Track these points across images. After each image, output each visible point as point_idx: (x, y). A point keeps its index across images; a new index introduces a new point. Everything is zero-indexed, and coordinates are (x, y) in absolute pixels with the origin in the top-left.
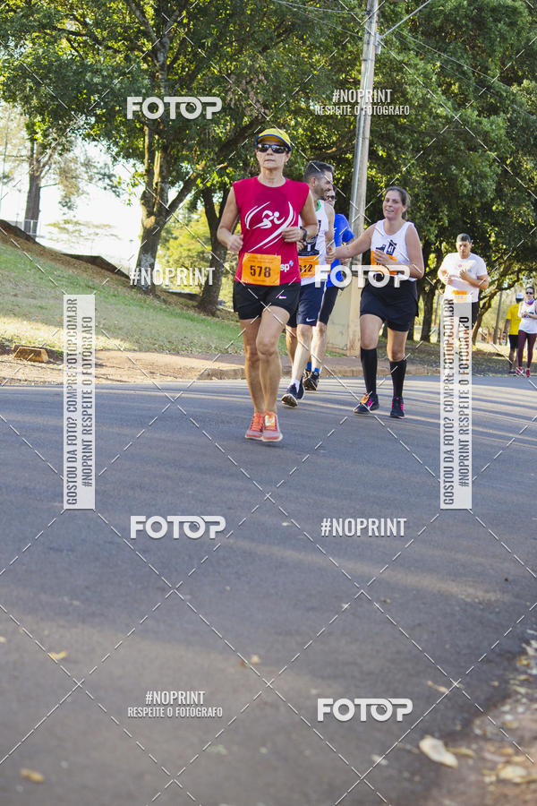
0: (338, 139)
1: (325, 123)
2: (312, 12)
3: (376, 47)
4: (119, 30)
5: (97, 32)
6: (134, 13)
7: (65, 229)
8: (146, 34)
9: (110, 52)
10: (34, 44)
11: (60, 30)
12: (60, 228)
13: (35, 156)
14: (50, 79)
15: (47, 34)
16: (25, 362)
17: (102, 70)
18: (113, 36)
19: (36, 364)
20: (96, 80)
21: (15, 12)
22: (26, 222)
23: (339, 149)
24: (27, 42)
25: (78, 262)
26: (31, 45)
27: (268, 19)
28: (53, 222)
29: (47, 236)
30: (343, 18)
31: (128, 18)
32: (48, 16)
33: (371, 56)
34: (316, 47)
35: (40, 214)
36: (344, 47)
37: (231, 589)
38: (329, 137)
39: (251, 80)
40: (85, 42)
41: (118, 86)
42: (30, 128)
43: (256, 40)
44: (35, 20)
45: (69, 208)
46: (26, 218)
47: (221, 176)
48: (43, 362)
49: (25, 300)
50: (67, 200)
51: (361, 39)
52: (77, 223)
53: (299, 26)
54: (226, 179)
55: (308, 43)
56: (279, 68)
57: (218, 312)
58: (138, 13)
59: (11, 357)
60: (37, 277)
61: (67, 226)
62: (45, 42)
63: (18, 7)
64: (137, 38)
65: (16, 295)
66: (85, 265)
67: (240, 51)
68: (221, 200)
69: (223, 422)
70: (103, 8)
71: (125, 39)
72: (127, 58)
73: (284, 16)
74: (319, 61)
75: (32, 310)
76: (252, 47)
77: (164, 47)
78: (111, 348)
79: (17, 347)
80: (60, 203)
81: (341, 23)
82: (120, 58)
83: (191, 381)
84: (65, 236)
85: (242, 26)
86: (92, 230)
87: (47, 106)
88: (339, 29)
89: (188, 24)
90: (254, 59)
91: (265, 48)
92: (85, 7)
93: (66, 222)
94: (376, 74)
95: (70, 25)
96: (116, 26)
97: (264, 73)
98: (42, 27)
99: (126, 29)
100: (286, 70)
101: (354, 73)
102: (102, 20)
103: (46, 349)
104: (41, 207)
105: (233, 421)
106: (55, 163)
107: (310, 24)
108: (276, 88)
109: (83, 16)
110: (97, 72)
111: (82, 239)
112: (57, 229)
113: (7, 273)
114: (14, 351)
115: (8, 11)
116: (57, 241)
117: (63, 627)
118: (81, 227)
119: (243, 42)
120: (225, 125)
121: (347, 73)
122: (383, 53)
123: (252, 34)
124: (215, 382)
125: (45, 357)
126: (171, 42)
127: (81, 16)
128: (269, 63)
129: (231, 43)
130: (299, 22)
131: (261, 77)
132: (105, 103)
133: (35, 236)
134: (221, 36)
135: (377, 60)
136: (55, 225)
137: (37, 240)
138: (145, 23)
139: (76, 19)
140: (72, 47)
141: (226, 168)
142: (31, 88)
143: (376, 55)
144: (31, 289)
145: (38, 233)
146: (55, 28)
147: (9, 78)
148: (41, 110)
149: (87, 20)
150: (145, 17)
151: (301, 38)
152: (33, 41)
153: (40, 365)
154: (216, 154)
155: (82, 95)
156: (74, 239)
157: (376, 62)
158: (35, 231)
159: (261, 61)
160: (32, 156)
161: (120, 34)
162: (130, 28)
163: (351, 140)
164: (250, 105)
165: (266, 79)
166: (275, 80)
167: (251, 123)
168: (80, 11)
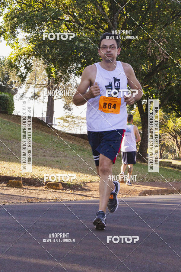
4: (91, 19)
5: (82, 21)
6: (99, 10)
7: (66, 120)
8: (105, 20)
9: (87, 30)
10: (49, 27)
11: (61, 20)
12: (64, 120)
13: (50, 84)
14: (58, 45)
15: (55, 22)
16: (51, 190)
17: (83, 40)
18: (88, 22)
19: (56, 190)
20: (81, 45)
21: (38, 11)
22: (47, 118)
24: (45, 27)
25: (74, 137)
26: (47, 28)
27: (167, 10)
28: (60, 117)
29: (58, 124)
31: (96, 13)
35: (54, 113)
40: (74, 26)
41: (92, 47)
42: (48, 71)
43: (161, 21)
44: (49, 15)
45: (69, 110)
46: (47, 116)
47: (145, 91)
48: (60, 189)
49: (50, 158)
50: (68, 106)
52: (73, 117)
54: (149, 93)
56: (173, 35)
57: (147, 160)
58: (101, 10)
59: (44, 188)
60: (55, 146)
61: (68, 119)
62: (54, 26)
63: (39, 9)
64: (101, 23)
65: (45, 156)
66: (78, 139)
67: (153, 27)
68: (146, 103)
70: (83, 8)
71: (94, 23)
72: (96, 33)
73: (175, 8)
75: (53, 163)
76: (159, 25)
77: (115, 27)
78: (94, 181)
79: (46, 182)
80: (64, 107)
82: (92, 33)
83: (136, 197)
84: (67, 124)
85: (154, 14)
86: (80, 121)
87: (57, 59)
89: (126, 14)
90: (160, 30)
91: (166, 25)
92: (73, 7)
93: (67, 117)
95: (66, 17)
96: (90, 17)
97: (166, 38)
98: (52, 19)
99: (95, 18)
100: (177, 36)
102: (82, 14)
103: (61, 183)
104: (54, 110)
106: (61, 87)
108: (172, 45)
109: (73, 12)
111: (75, 125)
112: (62, 121)
113: (39, 145)
114: (45, 184)
115: (35, 11)
116: (63, 127)
118: (74, 119)
119: (154, 22)
120: (147, 65)
123: (159, 18)
124: (148, 197)
125: (61, 187)
126: (118, 24)
127: (72, 12)
128: (168, 32)
129: (149, 23)
131: (165, 40)
132: (86, 56)
133: (52, 125)
134: (144, 19)
136: (61, 119)
137: (53, 126)
138: (104, 15)
139: (69, 14)
140: (68, 28)
141: (148, 87)
142: (48, 50)
144: (52, 153)
145: (53, 123)
146: (59, 19)
147: (36, 45)
148: (53, 61)
149: (75, 14)
150: (104, 12)
152: (48, 26)
153: (59, 191)
154: (143, 80)
155: (74, 53)
156: (71, 126)
158: (52, 122)
159: (164, 31)
160: (49, 84)
161: (92, 21)
162: (97, 17)
164: (160, 54)
165: (167, 41)
166: (171, 41)
167: (160, 64)
168: (71, 10)
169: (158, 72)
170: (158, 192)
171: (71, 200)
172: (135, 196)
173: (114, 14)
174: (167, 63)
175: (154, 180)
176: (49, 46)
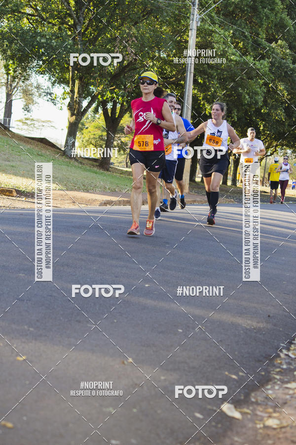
0: (176, 73)
1: (169, 64)
2: (162, 3)
3: (197, 22)
4: (55, 13)
5: (44, 14)
6: (64, 4)
7: (26, 123)
8: (70, 15)
9: (50, 25)
10: (9, 21)
11: (23, 13)
12: (23, 122)
13: (9, 83)
15: (16, 15)
16: (4, 196)
17: (46, 35)
18: (53, 18)
19: (10, 197)
20: (43, 41)
22: (4, 119)
23: (177, 78)
24: (5, 20)
25: (33, 141)
26: (7, 21)
27: (138, 7)
28: (19, 119)
29: (16, 127)
30: (179, 6)
31: (60, 7)
32: (17, 5)
33: (195, 27)
34: (164, 22)
35: (12, 115)
36: (180, 22)
37: (117, 322)
38: (171, 72)
39: (128, 41)
40: (37, 20)
41: (55, 44)
42: (6, 67)
43: (131, 19)
44: (9, 8)
45: (28, 111)
46: (4, 117)
47: (111, 94)
48: (13, 197)
49: (4, 162)
50: (27, 107)
51: (189, 18)
52: (32, 120)
53: (155, 10)
54: (115, 95)
55: (160, 20)
56: (143, 34)
57: (110, 169)
58: (66, 4)
60: (10, 149)
61: (27, 121)
62: (14, 20)
64: (65, 18)
66: (37, 143)
67: (122, 25)
68: (112, 107)
69: (113, 229)
71: (58, 18)
72: (60, 28)
73: (146, 5)
74: (166, 30)
75: (7, 168)
76: (129, 23)
77: (80, 22)
80: (23, 108)
81: (178, 9)
82: (56, 28)
83: (97, 207)
84: (25, 127)
85: (123, 11)
86: (40, 124)
87: (16, 55)
88: (177, 12)
89: (94, 10)
90: (130, 29)
91: (136, 23)
93: (27, 119)
94: (197, 37)
95: (28, 10)
96: (54, 11)
97: (135, 37)
98: (13, 12)
99: (59, 12)
100: (148, 35)
101: (185, 37)
102: (46, 7)
103: (15, 189)
104: (12, 112)
105: (118, 229)
106: (20, 87)
107: (161, 9)
108: (142, 45)
109: (36, 5)
110: (43, 36)
111: (35, 129)
112: (21, 123)
116: (22, 129)
117: (24, 342)
118: (34, 122)
119: (123, 19)
121: (181, 37)
122: (201, 26)
123: (129, 15)
124: (108, 208)
125: (15, 194)
126: (84, 20)
127: (34, 5)
128: (138, 31)
129: (117, 20)
130: (155, 8)
131: (134, 39)
132: (48, 53)
133: (9, 127)
134: (112, 16)
135: (198, 30)
136: (20, 121)
137: (10, 129)
138: (70, 9)
139: (31, 7)
140: (30, 22)
141: (114, 89)
142: (7, 45)
143: (197, 26)
144: (6, 157)
145: (11, 125)
146: (20, 12)
148: (12, 57)
149: (38, 8)
150: (69, 6)
151: (156, 17)
152: (8, 19)
153: (12, 198)
154: (109, 81)
155: (35, 49)
156: (31, 129)
157: (197, 31)
158: (9, 124)
159: (134, 30)
160: (7, 83)
161: (56, 16)
162: (61, 12)
163: (183, 73)
164: (128, 54)
165: (137, 40)
166: (141, 40)
167: (129, 64)
168: (34, 3)
169: (126, 73)
170: (119, 203)
171: (24, 208)
172: (95, 206)
173: (80, 9)
174: (135, 64)
175: (116, 189)
176: (8, 41)
